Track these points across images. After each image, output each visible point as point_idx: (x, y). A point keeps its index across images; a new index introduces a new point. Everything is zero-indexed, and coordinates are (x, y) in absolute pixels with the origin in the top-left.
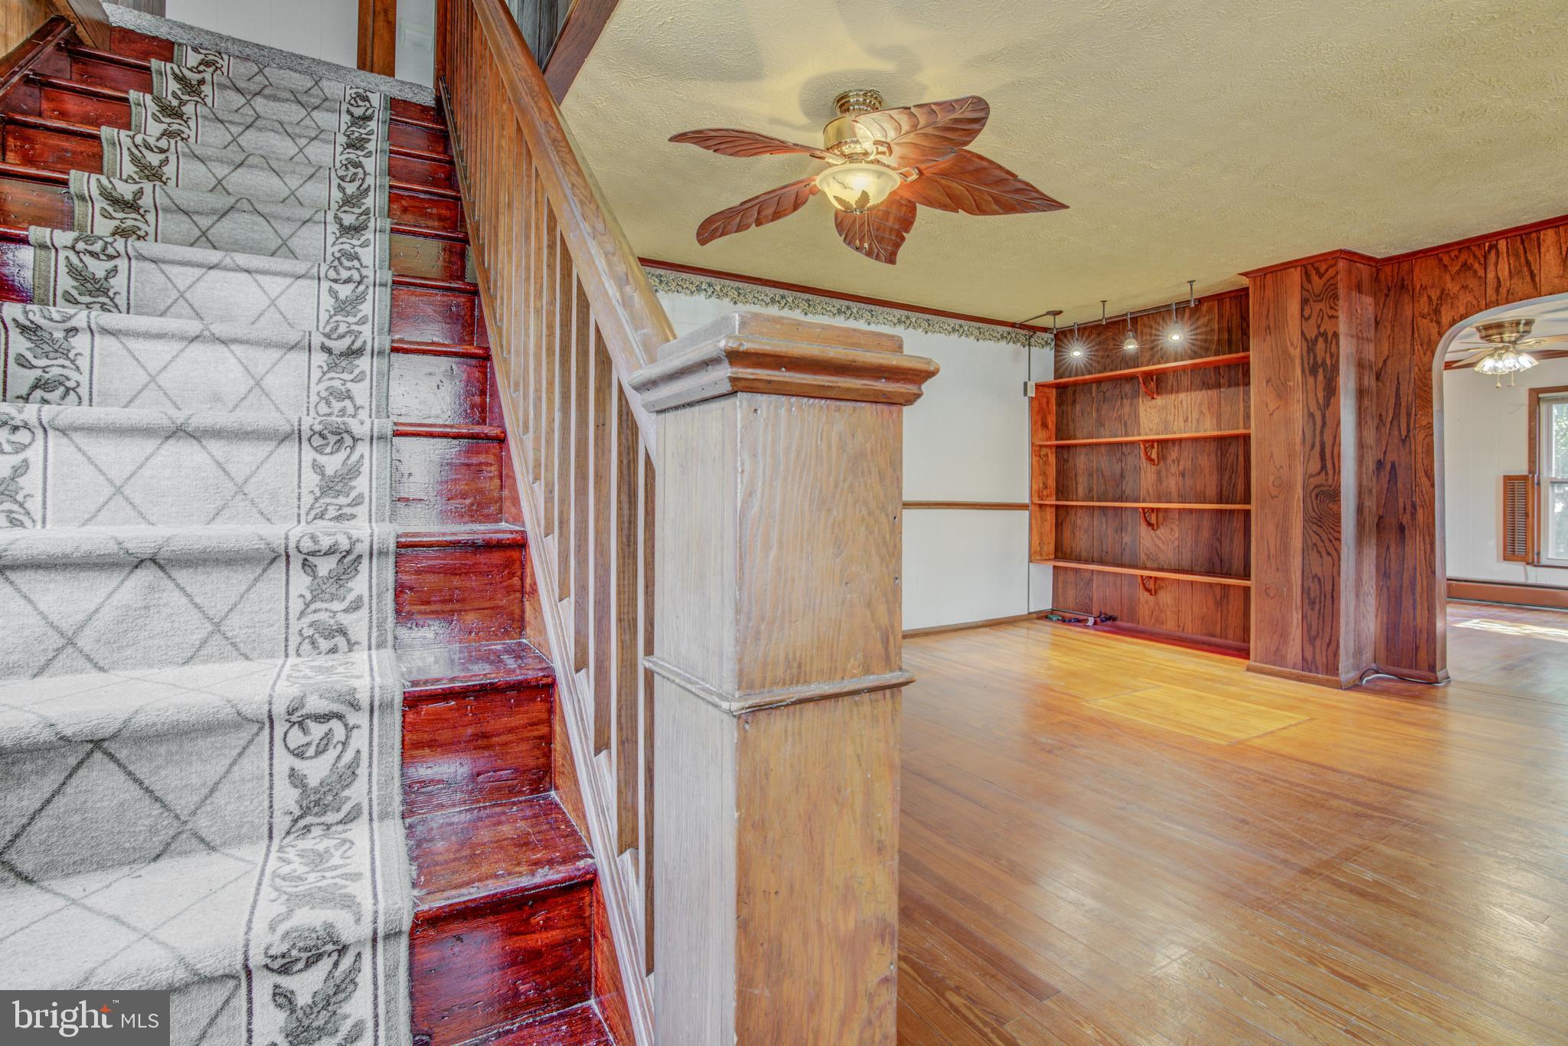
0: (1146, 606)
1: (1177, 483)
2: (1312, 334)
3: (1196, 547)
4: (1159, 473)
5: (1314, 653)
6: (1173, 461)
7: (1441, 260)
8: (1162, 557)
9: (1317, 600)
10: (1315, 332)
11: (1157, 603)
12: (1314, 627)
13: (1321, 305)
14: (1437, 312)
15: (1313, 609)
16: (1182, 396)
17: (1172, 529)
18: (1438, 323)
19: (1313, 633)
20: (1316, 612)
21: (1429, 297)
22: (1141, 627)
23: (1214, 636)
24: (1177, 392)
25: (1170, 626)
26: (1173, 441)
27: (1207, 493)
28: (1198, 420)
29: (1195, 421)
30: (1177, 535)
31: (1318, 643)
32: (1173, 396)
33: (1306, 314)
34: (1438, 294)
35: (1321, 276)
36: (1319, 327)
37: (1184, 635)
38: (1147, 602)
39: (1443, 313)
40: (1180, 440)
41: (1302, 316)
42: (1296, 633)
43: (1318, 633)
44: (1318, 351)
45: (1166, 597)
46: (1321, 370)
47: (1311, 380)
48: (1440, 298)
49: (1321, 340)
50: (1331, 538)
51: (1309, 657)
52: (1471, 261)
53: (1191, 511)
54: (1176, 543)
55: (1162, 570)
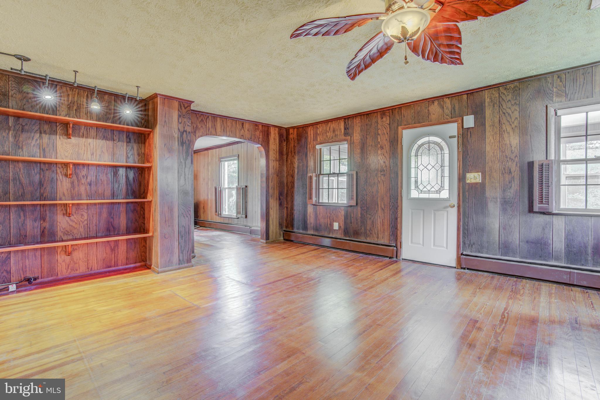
0: (64, 264)
1: (86, 189)
2: (182, 130)
3: (99, 223)
4: (72, 183)
5: (183, 256)
6: (83, 177)
7: (197, 115)
8: (75, 231)
9: (184, 235)
10: (183, 130)
11: (72, 259)
12: (183, 246)
13: (185, 120)
14: (195, 132)
15: (182, 239)
16: (90, 140)
17: (82, 215)
18: (195, 136)
19: (183, 249)
20: (183, 240)
21: (193, 126)
22: (60, 276)
23: (111, 267)
24: (87, 137)
25: (82, 269)
26: (84, 165)
27: (106, 194)
28: (100, 155)
29: (98, 156)
30: (86, 218)
31: (184, 252)
32: (84, 140)
33: (180, 122)
34: (196, 126)
35: (185, 108)
36: (184, 128)
37: (92, 272)
38: (64, 261)
39: (197, 133)
40: (88, 165)
41: (178, 121)
42: (176, 251)
43: (184, 248)
44: (184, 137)
45: (78, 255)
46: (185, 145)
47: (181, 148)
48: (196, 128)
49: (185, 133)
50: (188, 210)
51: (181, 258)
52: (203, 119)
53: (95, 204)
54: (86, 222)
55: (76, 239)
